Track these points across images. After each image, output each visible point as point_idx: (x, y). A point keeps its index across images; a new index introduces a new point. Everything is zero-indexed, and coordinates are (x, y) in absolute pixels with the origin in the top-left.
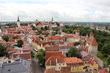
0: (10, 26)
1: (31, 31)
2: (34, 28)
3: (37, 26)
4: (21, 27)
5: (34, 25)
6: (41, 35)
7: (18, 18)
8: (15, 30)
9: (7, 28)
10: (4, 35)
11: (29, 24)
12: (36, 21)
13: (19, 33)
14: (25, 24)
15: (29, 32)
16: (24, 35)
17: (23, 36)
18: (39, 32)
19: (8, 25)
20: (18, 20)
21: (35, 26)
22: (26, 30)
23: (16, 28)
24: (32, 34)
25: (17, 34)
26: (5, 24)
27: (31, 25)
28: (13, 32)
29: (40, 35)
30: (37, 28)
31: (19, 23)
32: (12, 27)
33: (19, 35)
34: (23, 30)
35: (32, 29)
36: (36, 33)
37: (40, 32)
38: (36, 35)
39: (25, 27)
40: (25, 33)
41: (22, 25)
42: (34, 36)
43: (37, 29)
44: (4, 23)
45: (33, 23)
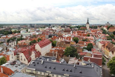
0: (80, 28)
1: (101, 35)
2: (104, 32)
3: (108, 29)
4: (89, 30)
5: (105, 28)
6: (113, 40)
7: (88, 21)
8: (84, 33)
9: (77, 30)
10: (74, 36)
11: (99, 27)
12: (107, 24)
13: (89, 36)
14: (94, 26)
15: (99, 36)
16: (94, 38)
17: (92, 39)
18: (110, 36)
19: (77, 27)
20: (88, 22)
21: (106, 30)
22: (96, 34)
23: (85, 30)
24: (102, 38)
25: (87, 37)
26: (75, 26)
27: (101, 28)
28: (82, 34)
29: (111, 40)
30: (109, 31)
31: (89, 26)
32: (81, 30)
33: (88, 37)
34: (92, 33)
35: (102, 32)
36: (107, 37)
37: (112, 37)
38: (107, 39)
39: (95, 30)
40: (94, 36)
41: (91, 28)
42: (105, 41)
43: (108, 33)
44: (73, 25)
45: (104, 26)
